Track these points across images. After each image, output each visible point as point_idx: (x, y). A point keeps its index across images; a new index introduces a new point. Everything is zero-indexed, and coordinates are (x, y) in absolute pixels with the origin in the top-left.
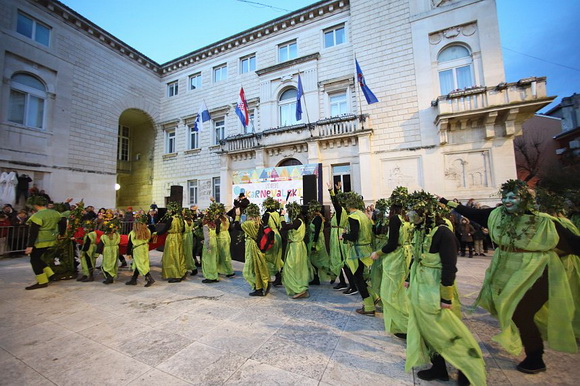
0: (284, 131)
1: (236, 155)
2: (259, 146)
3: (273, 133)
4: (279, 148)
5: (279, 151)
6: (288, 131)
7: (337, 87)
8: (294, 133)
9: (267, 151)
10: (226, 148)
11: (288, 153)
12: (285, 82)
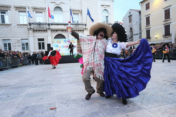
0: (59, 24)
1: (36, 31)
2: (49, 29)
3: (55, 24)
4: (57, 30)
5: (56, 31)
6: (61, 25)
7: (76, 12)
8: (63, 26)
9: (52, 31)
10: (32, 26)
11: (60, 33)
12: (57, 5)
